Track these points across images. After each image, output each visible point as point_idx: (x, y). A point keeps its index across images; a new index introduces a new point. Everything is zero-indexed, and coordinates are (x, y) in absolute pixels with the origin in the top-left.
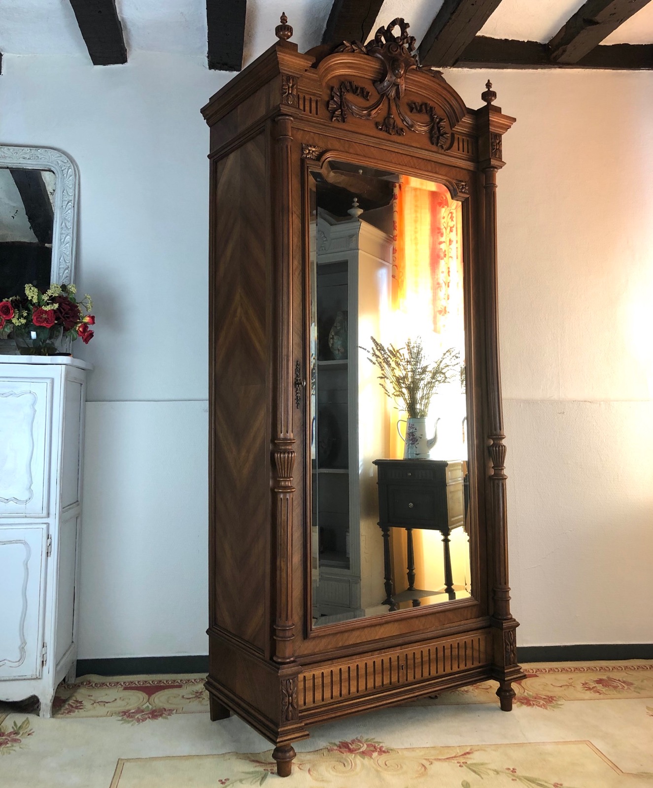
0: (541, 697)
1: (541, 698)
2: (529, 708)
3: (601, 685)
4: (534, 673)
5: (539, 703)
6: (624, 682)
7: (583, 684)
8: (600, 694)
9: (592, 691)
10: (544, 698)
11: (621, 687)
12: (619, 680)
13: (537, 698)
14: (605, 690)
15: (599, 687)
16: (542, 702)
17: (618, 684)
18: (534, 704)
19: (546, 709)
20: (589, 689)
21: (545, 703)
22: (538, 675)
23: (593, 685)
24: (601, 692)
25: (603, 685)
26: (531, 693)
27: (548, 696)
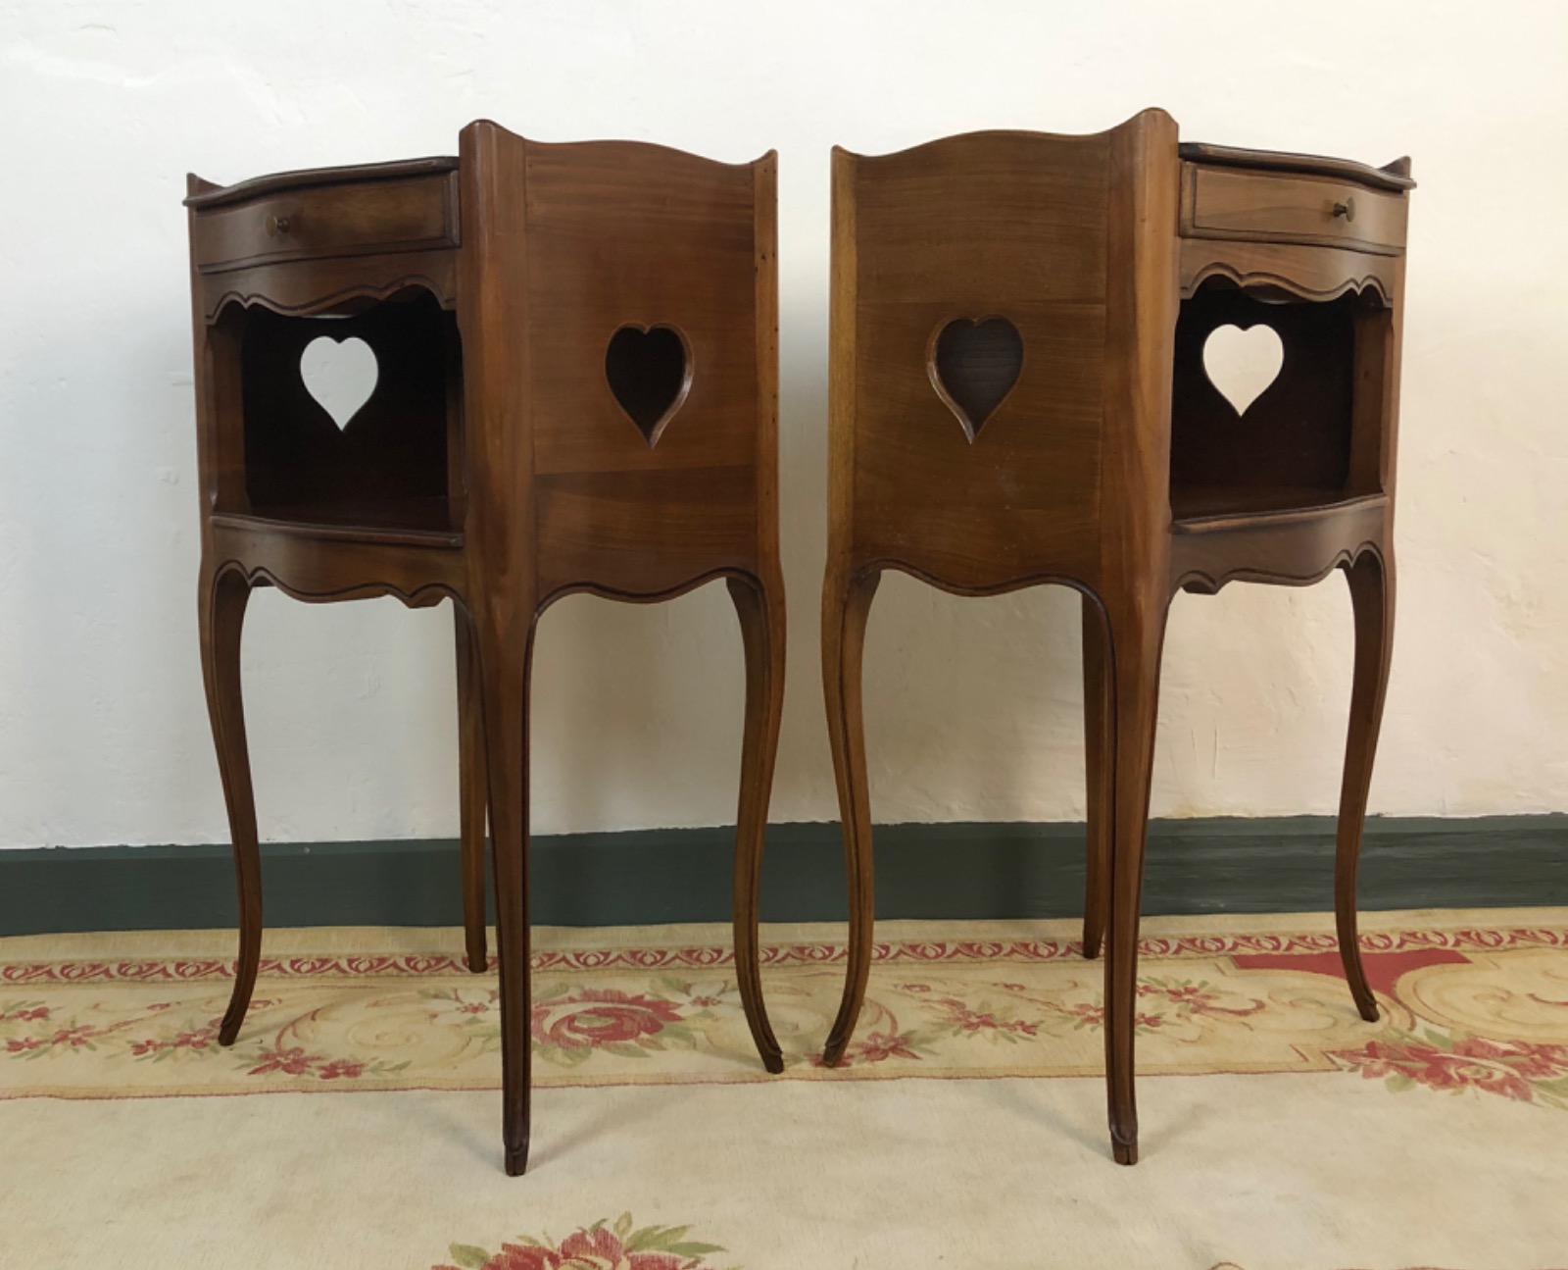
0: (1496, 1050)
1: (1493, 1053)
2: (1445, 1093)
4: (1449, 947)
5: (1490, 1075)
10: (1508, 1053)
13: (1472, 1048)
16: (1500, 1070)
18: (1463, 1080)
19: (1526, 1097)
21: (1515, 1073)
22: (1468, 956)
26: (1445, 1032)
27: (1525, 1045)
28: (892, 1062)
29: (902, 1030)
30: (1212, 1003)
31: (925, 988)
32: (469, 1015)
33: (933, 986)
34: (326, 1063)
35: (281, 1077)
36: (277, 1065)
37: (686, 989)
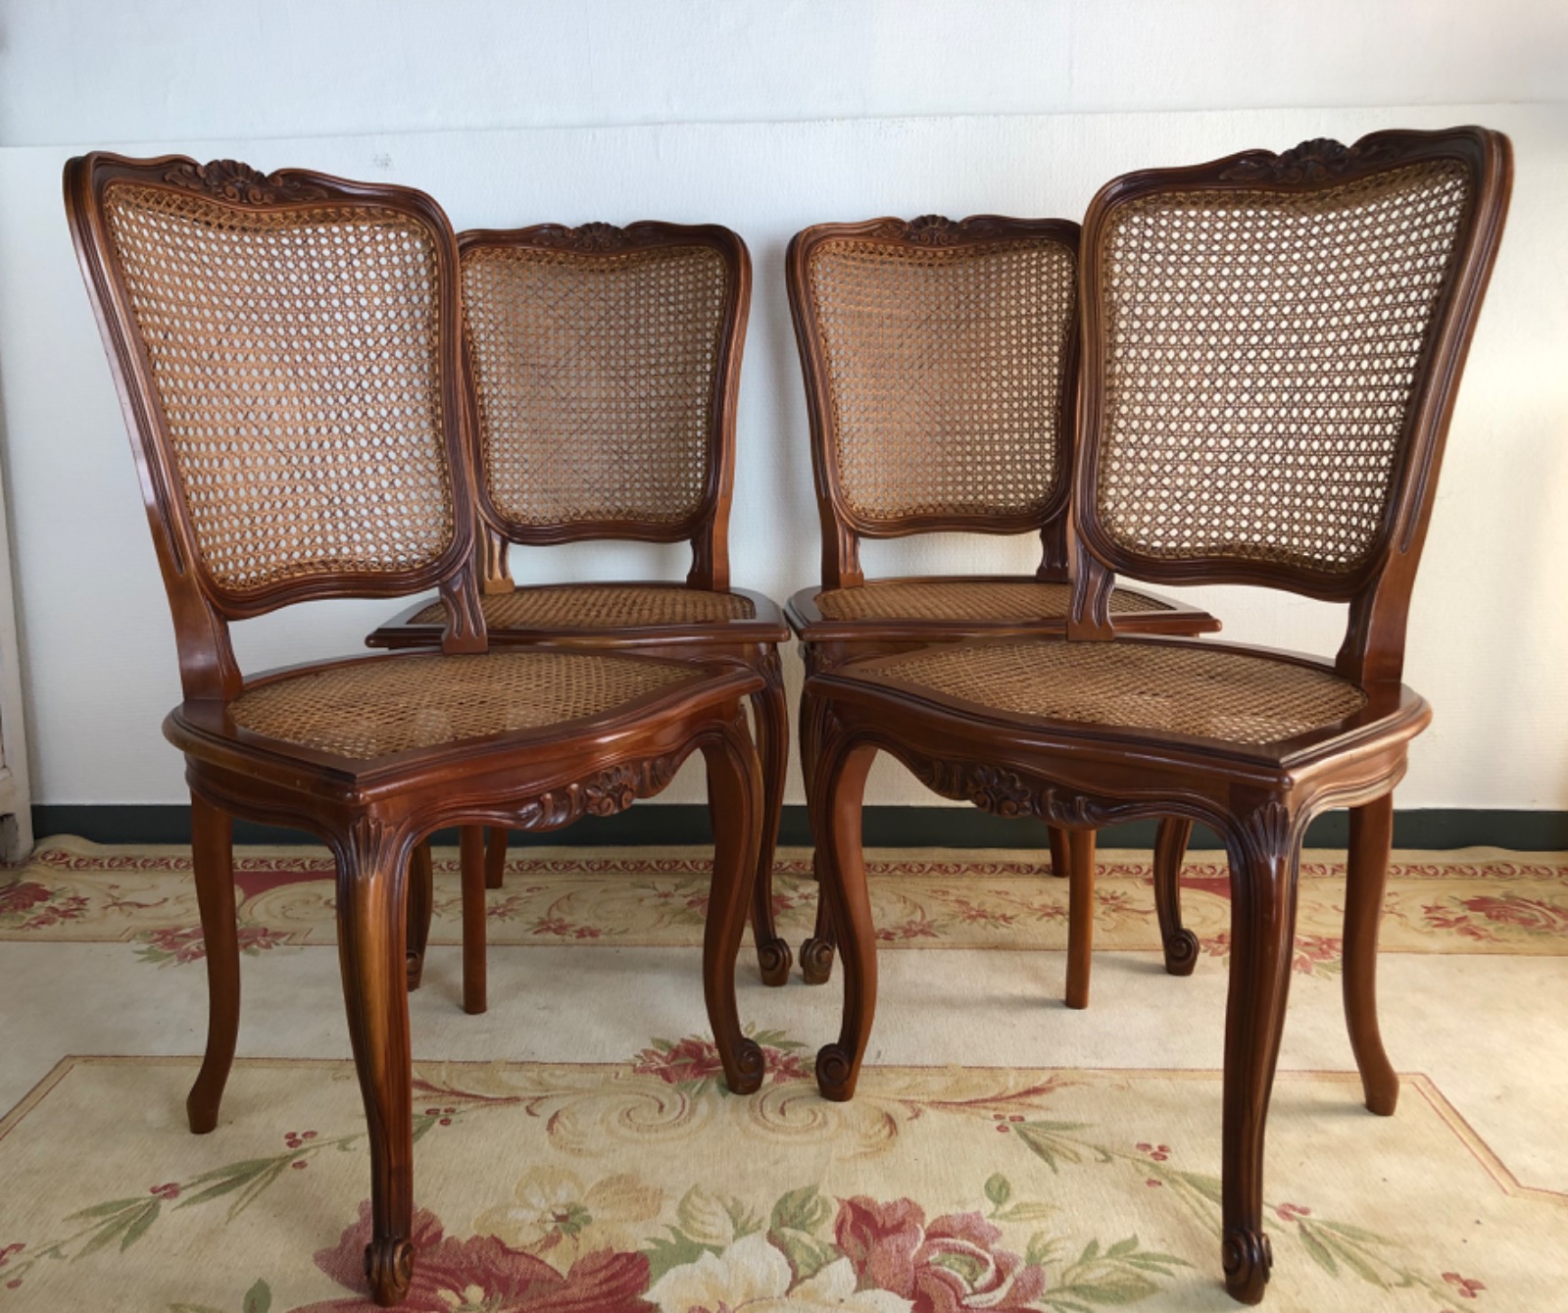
3: (1482, 914)
6: (1554, 909)
7: (1429, 910)
8: (1479, 937)
9: (1453, 930)
10: (1307, 944)
11: (1543, 922)
12: (1540, 904)
14: (1497, 930)
15: (1477, 919)
17: (1537, 914)
19: (1311, 973)
20: (1445, 923)
21: (1308, 957)
23: (1460, 912)
24: (1483, 933)
25: (1489, 916)
27: (1320, 939)
28: (920, 939)
29: (928, 918)
30: (1128, 906)
31: (945, 893)
32: (662, 900)
33: (951, 891)
34: (578, 928)
35: (551, 936)
36: (548, 929)
37: (795, 888)
